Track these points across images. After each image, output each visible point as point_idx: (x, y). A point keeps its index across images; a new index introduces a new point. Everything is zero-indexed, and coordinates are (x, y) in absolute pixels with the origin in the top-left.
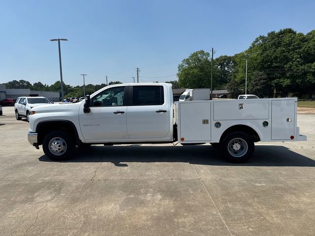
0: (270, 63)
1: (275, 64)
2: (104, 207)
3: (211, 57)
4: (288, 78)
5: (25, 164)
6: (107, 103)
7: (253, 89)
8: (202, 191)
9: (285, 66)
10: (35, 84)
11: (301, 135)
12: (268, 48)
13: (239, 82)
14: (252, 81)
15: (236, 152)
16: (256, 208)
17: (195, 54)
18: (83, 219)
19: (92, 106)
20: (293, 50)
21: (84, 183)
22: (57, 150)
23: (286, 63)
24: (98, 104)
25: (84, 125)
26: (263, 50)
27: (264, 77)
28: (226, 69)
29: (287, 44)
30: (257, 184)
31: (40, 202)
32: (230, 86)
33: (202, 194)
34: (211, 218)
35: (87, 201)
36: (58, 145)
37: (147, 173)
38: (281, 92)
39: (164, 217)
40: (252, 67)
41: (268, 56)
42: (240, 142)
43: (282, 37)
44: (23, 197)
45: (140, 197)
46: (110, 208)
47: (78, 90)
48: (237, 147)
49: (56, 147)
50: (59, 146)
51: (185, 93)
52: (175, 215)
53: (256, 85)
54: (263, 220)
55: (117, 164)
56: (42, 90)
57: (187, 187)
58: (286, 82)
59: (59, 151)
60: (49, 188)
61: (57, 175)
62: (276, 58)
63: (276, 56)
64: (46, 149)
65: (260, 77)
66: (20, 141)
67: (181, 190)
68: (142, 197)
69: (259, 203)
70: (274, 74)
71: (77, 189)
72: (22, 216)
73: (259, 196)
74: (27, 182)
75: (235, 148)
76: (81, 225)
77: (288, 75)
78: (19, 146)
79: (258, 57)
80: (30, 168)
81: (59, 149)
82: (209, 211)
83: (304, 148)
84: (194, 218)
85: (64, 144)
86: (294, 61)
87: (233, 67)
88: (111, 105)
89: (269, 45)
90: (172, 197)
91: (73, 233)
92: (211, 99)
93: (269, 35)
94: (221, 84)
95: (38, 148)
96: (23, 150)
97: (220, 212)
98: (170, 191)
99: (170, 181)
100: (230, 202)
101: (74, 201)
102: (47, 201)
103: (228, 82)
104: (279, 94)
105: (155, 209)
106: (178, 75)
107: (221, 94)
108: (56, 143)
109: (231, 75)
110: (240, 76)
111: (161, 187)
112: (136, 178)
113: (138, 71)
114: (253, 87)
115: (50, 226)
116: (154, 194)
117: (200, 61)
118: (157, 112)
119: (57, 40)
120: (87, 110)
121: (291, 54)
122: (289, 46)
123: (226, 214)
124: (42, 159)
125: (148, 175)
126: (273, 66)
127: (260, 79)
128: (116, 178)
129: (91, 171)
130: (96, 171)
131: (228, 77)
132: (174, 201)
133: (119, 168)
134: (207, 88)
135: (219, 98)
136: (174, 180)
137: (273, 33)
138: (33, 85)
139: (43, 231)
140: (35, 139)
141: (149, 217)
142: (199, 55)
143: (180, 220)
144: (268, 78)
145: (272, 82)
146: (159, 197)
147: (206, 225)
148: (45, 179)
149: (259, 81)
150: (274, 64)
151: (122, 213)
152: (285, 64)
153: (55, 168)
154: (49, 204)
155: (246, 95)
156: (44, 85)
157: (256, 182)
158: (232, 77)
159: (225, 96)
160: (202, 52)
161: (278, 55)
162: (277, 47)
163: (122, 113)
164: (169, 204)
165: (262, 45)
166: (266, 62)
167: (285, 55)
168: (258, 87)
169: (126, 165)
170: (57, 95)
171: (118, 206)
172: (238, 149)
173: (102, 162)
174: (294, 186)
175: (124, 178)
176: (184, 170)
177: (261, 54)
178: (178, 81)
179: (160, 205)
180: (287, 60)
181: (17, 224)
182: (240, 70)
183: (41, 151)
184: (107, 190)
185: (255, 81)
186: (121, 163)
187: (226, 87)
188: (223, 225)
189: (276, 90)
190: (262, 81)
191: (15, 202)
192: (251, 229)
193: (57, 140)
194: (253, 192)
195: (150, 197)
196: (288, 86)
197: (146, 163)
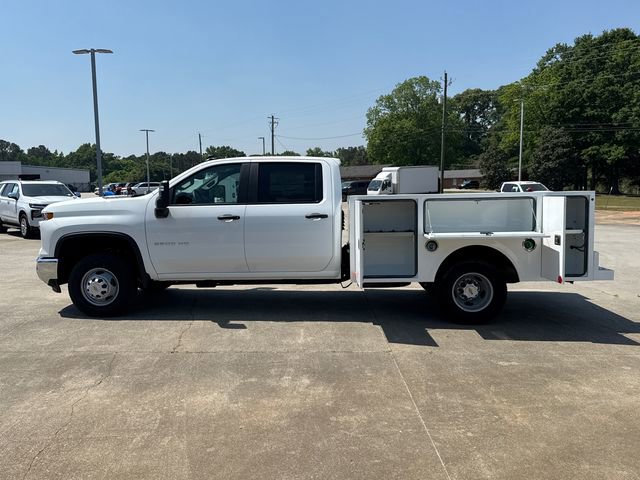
0: (577, 109)
1: (589, 112)
2: (199, 398)
3: (443, 93)
4: (619, 143)
5: (32, 323)
6: (204, 198)
7: (538, 168)
8: (389, 373)
9: (613, 116)
10: (33, 151)
11: (603, 269)
12: (574, 72)
13: (506, 151)
14: (537, 152)
15: (469, 302)
16: (490, 402)
17: (409, 85)
18: (160, 417)
19: (173, 204)
20: (632, 79)
21: (158, 358)
22: (99, 294)
23: (615, 110)
24: (185, 200)
25: (156, 244)
26: (564, 79)
27: (564, 140)
28: (478, 120)
29: (618, 64)
30: (501, 363)
31: (74, 389)
32: (487, 160)
33: (389, 378)
34: (399, 416)
35: (166, 388)
36: (102, 283)
37: (285, 342)
38: (603, 177)
39: (313, 414)
40: (538, 118)
41: (573, 92)
42: (479, 282)
43: (607, 47)
44: (39, 380)
45: (269, 381)
46: (210, 398)
47: (132, 165)
48: (471, 291)
49: (95, 288)
50: (104, 286)
51: (382, 177)
52: (334, 410)
53: (547, 158)
54: (497, 420)
55: (224, 325)
56: (49, 165)
57: (363, 366)
58: (617, 152)
59: (103, 297)
60: (88, 366)
61: (101, 343)
62: (593, 97)
63: (593, 93)
64: (75, 293)
65: (555, 141)
66: (13, 277)
67: (349, 370)
68: (271, 382)
69: (496, 394)
70: (587, 133)
71: (145, 367)
72: (44, 412)
73: (500, 384)
74: (42, 355)
75: (466, 293)
76: (157, 425)
77: (619, 136)
78: (12, 288)
79: (552, 94)
80: (44, 331)
81: (103, 293)
82: (399, 405)
83: (620, 297)
84: (369, 416)
85: (113, 283)
86: (635, 105)
87: (495, 116)
88: (210, 202)
89: (577, 67)
90: (330, 382)
91: (143, 437)
92: (440, 191)
93: (578, 42)
94: (467, 156)
95: (59, 291)
96: (23, 296)
97: (419, 407)
98: (327, 372)
99: (330, 355)
100: (443, 391)
101: (141, 387)
102: (89, 387)
103: (481, 151)
104: (599, 179)
105: (297, 401)
106: (366, 132)
107: (466, 179)
108: (97, 280)
109: (490, 136)
110: (508, 137)
111: (311, 365)
112: (262, 349)
113: (273, 123)
114: (539, 163)
115: (98, 427)
116: (295, 377)
117: (417, 100)
118: (307, 217)
119: (88, 52)
120: (161, 211)
121: (627, 89)
122: (622, 69)
123: (430, 410)
124: (66, 313)
125: (288, 345)
126: (585, 115)
127: (556, 146)
128: (221, 350)
129: (170, 337)
130: (180, 337)
131: (484, 141)
132: (334, 388)
133: (227, 333)
134: (434, 164)
135: (461, 188)
136: (338, 354)
137: (587, 38)
138: (26, 152)
139: (87, 434)
140: (53, 271)
141: (285, 414)
142: (417, 88)
143: (341, 419)
144: (575, 143)
145: (583, 151)
146: (306, 381)
147: (389, 426)
148: (79, 349)
149: (553, 149)
150: (588, 110)
151: (233, 407)
152: (612, 112)
153: (97, 330)
154: (92, 393)
155: (519, 183)
156: (52, 152)
157: (502, 359)
158: (491, 139)
159: (474, 184)
160: (424, 81)
161: (596, 91)
162: (595, 73)
163: (236, 218)
164: (324, 394)
165: (562, 67)
166: (570, 106)
167: (613, 91)
168: (551, 164)
169: (243, 327)
170: (84, 176)
171: (225, 397)
172: (473, 296)
173: (193, 320)
174: (573, 368)
175: (238, 349)
176: (359, 336)
177: (559, 88)
178: (366, 147)
179: (307, 395)
180: (618, 101)
181: (36, 422)
182: (511, 123)
183: (64, 297)
184: (205, 369)
185: (544, 150)
186: (232, 322)
187: (477, 163)
188: (421, 426)
189: (593, 171)
190: (560, 150)
191: (25, 390)
192: (470, 434)
193: (99, 273)
194: (491, 376)
195: (287, 382)
196: (618, 162)
197: (284, 323)
